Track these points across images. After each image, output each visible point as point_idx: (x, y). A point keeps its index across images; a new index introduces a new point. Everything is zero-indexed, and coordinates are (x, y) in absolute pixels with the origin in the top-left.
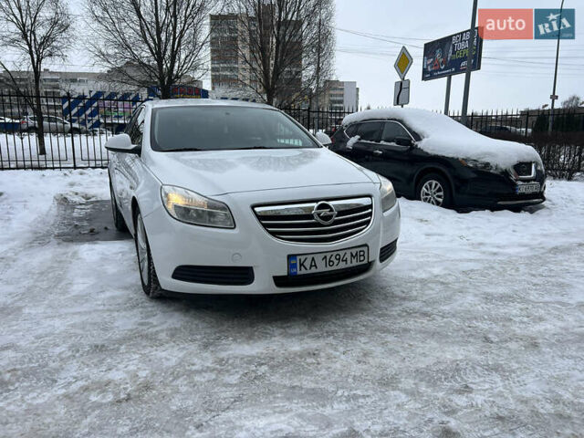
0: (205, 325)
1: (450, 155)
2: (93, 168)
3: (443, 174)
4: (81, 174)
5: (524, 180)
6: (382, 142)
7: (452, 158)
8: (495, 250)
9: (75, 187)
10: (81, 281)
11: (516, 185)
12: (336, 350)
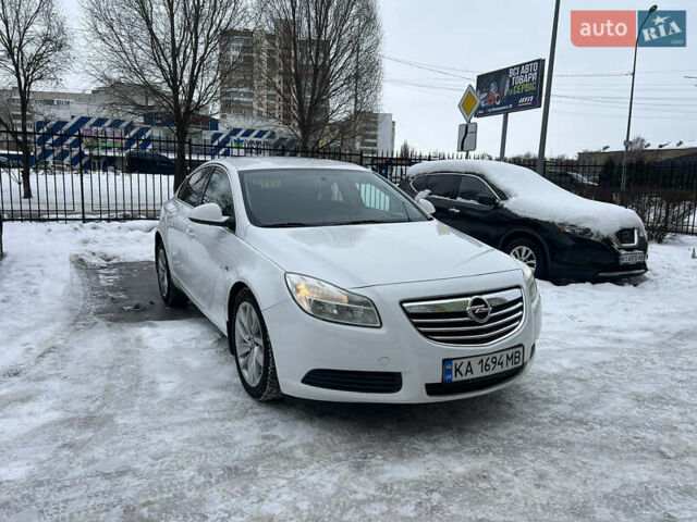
0: (341, 438)
1: (545, 219)
2: (108, 220)
3: (535, 239)
4: (94, 228)
5: (627, 249)
6: (459, 199)
7: (547, 222)
8: (619, 335)
9: (89, 245)
10: (166, 379)
11: (619, 254)
12: (505, 471)
